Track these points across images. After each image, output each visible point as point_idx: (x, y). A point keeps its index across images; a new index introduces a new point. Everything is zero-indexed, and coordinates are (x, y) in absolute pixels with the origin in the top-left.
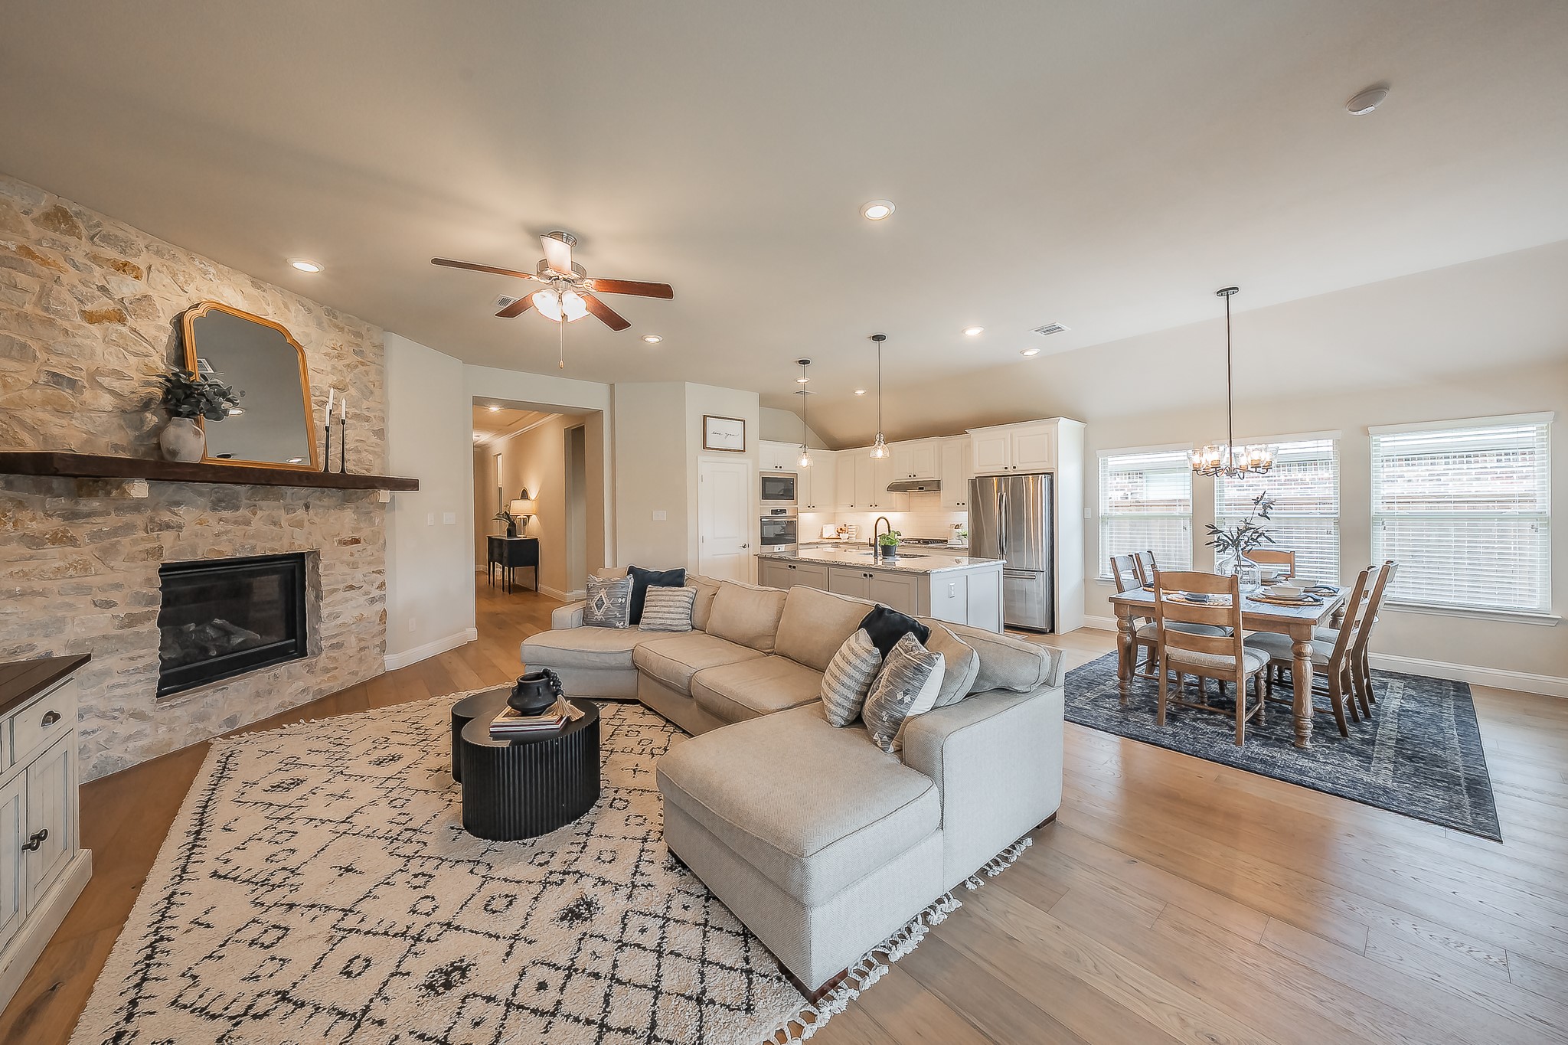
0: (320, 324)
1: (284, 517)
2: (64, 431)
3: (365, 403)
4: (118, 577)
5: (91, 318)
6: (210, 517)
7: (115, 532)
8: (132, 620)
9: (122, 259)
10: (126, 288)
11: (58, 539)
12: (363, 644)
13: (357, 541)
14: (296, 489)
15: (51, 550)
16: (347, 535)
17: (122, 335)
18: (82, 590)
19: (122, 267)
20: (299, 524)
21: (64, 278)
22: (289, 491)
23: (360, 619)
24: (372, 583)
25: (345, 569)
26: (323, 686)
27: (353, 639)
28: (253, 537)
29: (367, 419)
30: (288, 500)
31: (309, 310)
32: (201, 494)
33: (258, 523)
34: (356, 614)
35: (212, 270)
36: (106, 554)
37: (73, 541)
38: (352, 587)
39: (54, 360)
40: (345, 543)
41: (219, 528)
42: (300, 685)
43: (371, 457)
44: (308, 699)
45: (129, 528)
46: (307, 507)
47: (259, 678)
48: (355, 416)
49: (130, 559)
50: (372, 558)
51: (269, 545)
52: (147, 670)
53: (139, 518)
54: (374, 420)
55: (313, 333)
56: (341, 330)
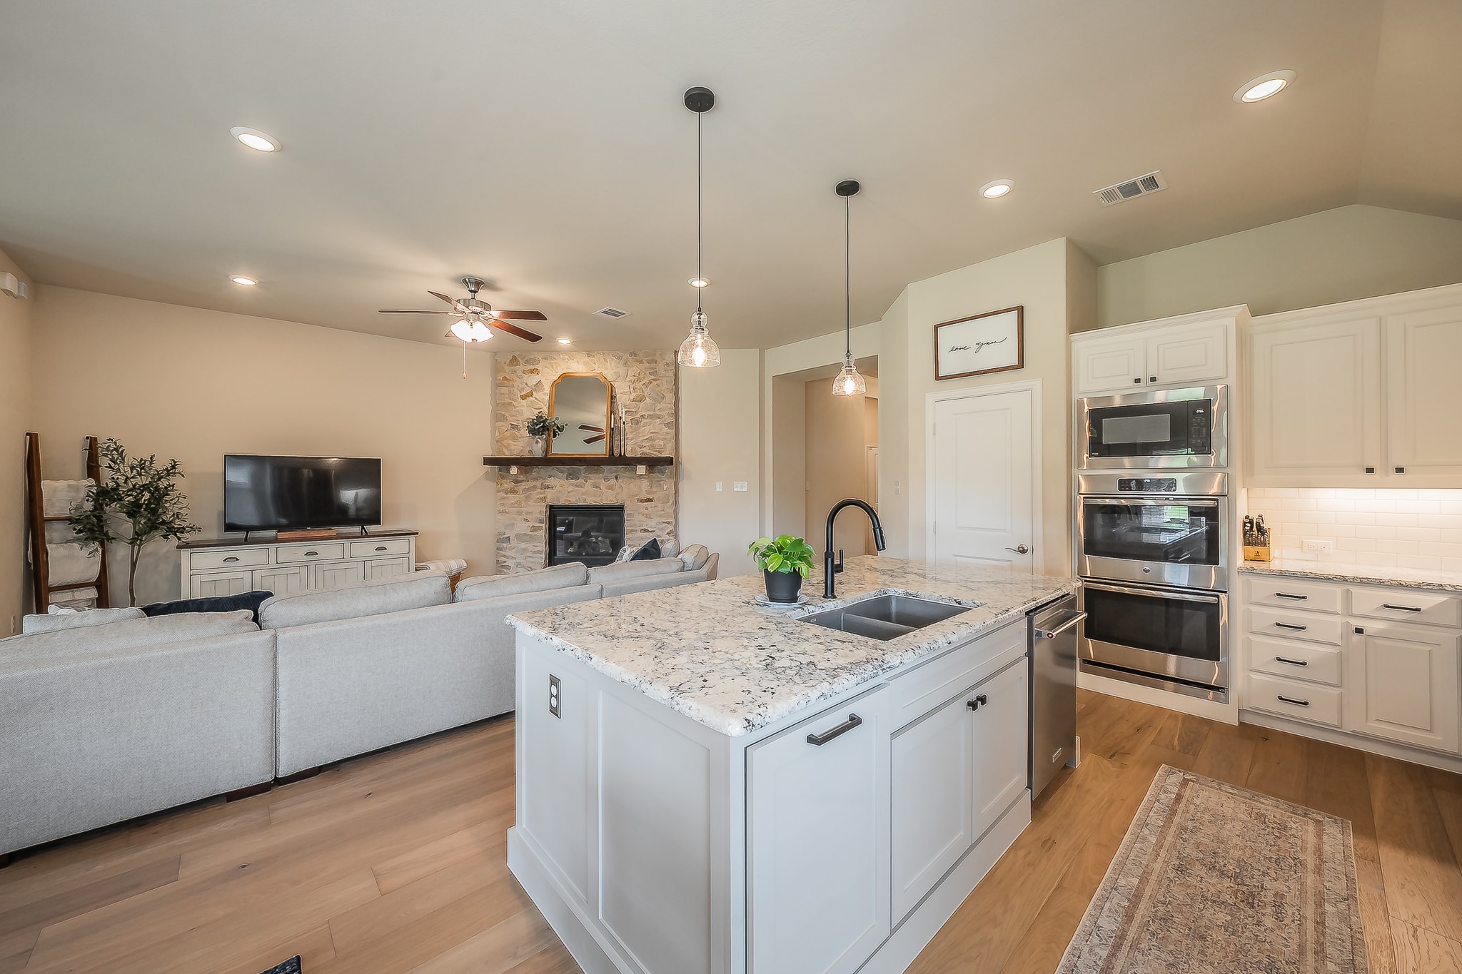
0: (625, 364)
1: (603, 484)
2: (515, 447)
3: (659, 406)
4: (529, 510)
5: (523, 398)
6: (565, 482)
7: (529, 490)
8: (534, 529)
9: (532, 367)
10: (534, 379)
11: (514, 492)
13: (651, 500)
14: (609, 467)
15: (511, 496)
16: (644, 496)
17: (532, 402)
18: (519, 513)
19: (532, 371)
20: (610, 488)
21: (516, 384)
22: (606, 468)
24: (662, 530)
25: (643, 518)
28: (583, 494)
29: (659, 417)
30: (605, 474)
31: (618, 358)
32: (562, 471)
33: (588, 486)
35: (566, 357)
36: (528, 498)
37: (516, 492)
38: (646, 531)
39: (511, 419)
40: (641, 501)
41: (571, 489)
43: (662, 443)
45: (535, 487)
46: (616, 478)
48: (650, 416)
49: (535, 501)
50: (663, 512)
51: (593, 499)
52: (540, 552)
53: (538, 483)
54: (666, 417)
55: (622, 370)
56: (641, 362)
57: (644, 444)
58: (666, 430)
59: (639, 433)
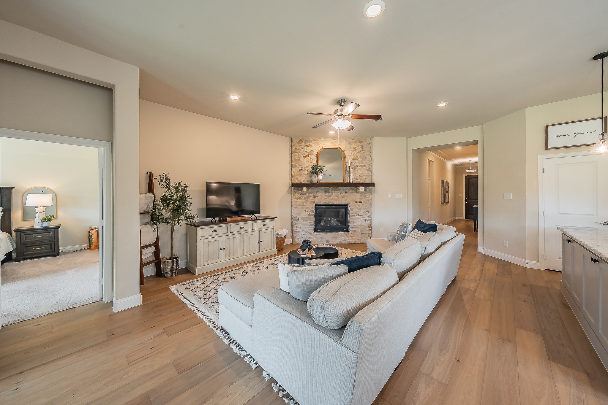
0: (350, 143)
1: (340, 195)
2: (301, 179)
3: (364, 162)
4: (308, 206)
5: (304, 157)
6: (323, 194)
7: (308, 197)
8: (310, 215)
9: (308, 144)
10: (309, 150)
11: (300, 199)
12: (362, 232)
13: (361, 202)
14: (343, 188)
15: (299, 200)
16: (358, 200)
17: (309, 159)
18: (303, 208)
19: (309, 146)
20: (343, 197)
21: (301, 151)
22: (341, 188)
23: (361, 225)
24: (366, 215)
25: (357, 210)
26: (350, 241)
27: (359, 230)
28: (332, 200)
29: (364, 166)
30: (341, 191)
31: (347, 140)
32: (322, 190)
33: (333, 196)
34: (360, 223)
35: (324, 140)
36: (307, 201)
37: (302, 199)
38: (359, 215)
39: (299, 166)
40: (357, 203)
41: (325, 197)
42: (343, 238)
43: (365, 177)
44: (345, 243)
45: (310, 197)
46: (346, 192)
47: (334, 233)
48: (360, 166)
49: (310, 203)
50: (366, 207)
51: (336, 202)
52: (312, 225)
53: (311, 195)
54: (367, 166)
55: (348, 146)
56: (356, 142)
57: (358, 178)
58: (367, 172)
59: (355, 173)
